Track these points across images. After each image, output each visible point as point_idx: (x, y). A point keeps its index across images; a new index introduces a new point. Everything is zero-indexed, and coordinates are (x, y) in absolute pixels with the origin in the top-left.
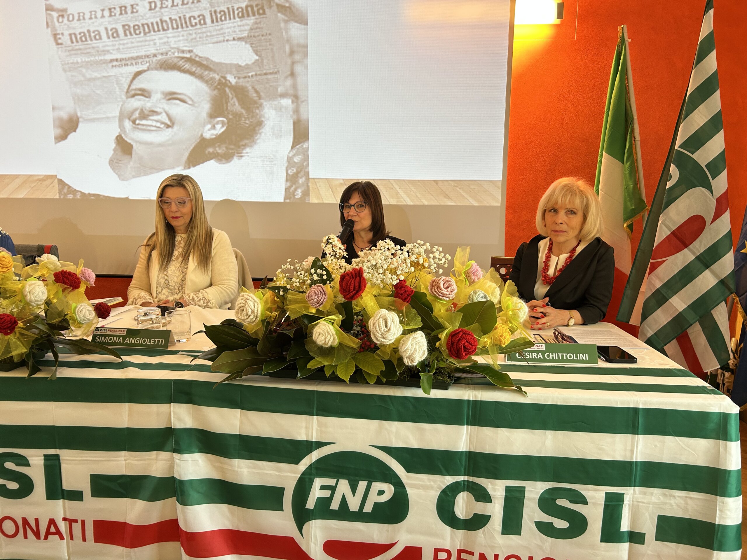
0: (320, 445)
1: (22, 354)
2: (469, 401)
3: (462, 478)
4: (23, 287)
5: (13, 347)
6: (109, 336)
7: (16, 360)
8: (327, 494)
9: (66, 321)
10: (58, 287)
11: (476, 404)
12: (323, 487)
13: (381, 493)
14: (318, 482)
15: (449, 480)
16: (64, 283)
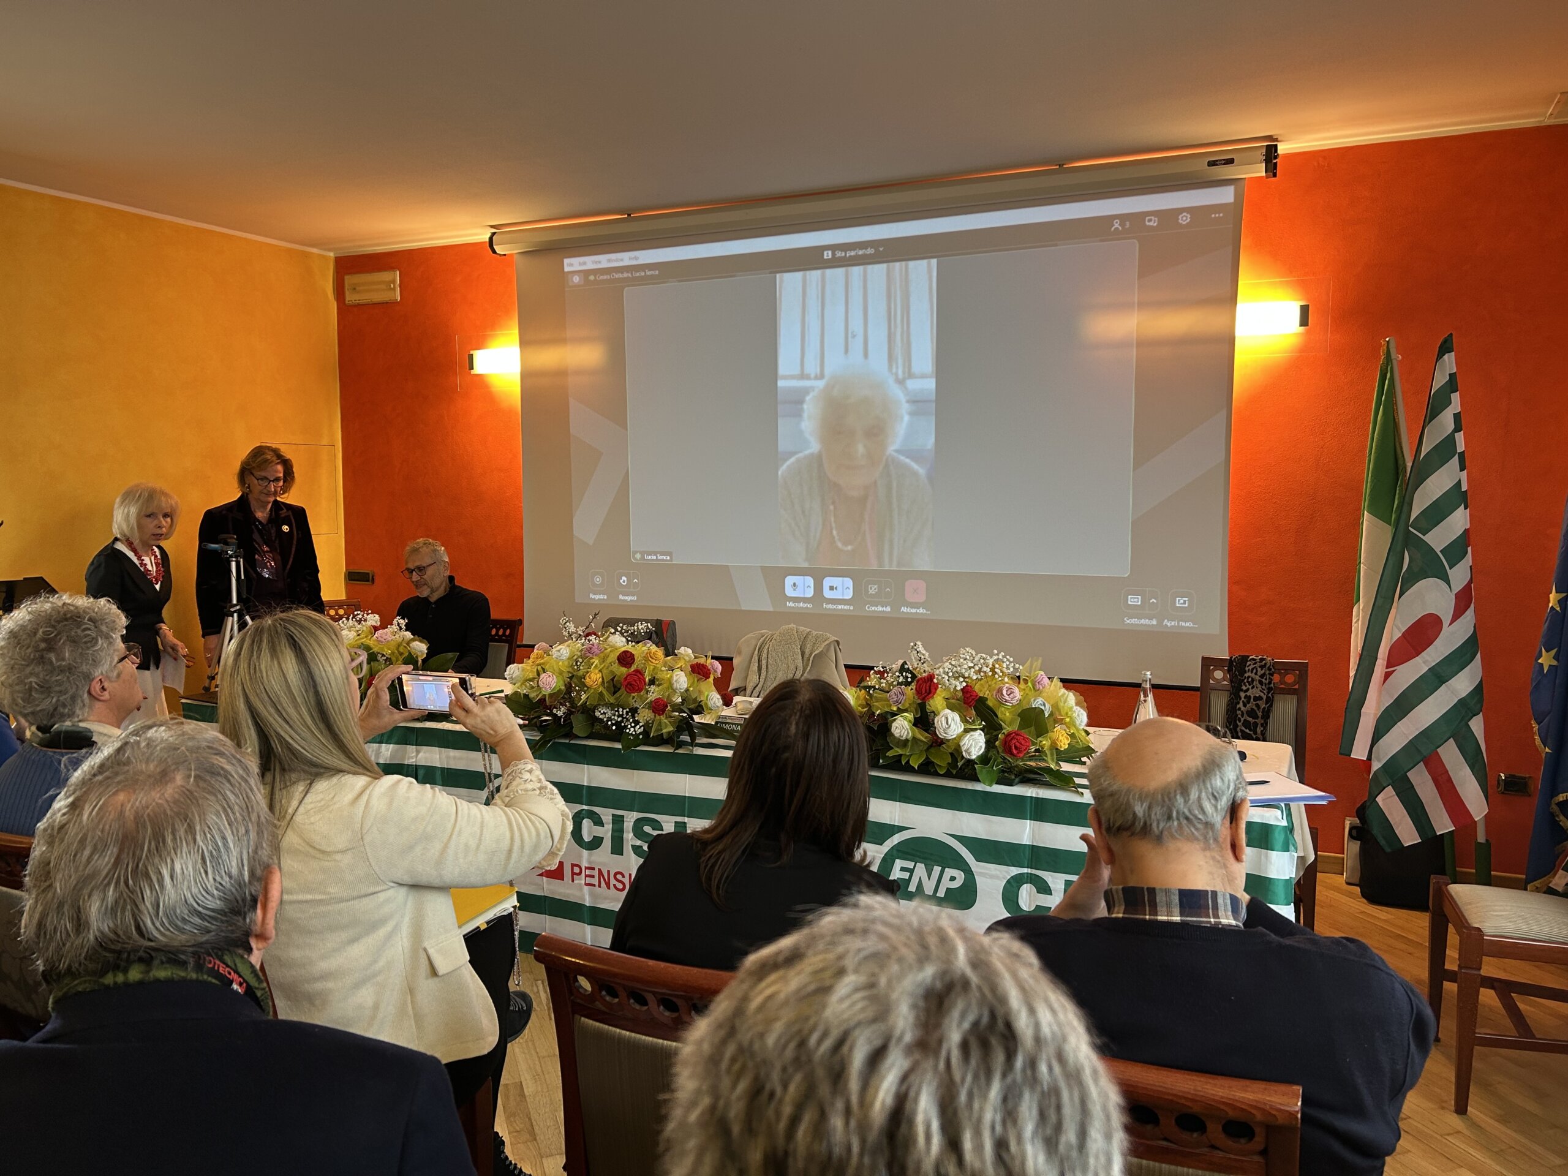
0: (901, 829)
1: (669, 732)
2: (1031, 797)
3: (1025, 870)
4: (671, 677)
5: (663, 725)
6: (729, 723)
7: (665, 737)
8: (906, 875)
9: (701, 706)
10: (695, 676)
11: (1038, 801)
12: (903, 869)
13: (953, 879)
14: (899, 863)
15: (1014, 871)
16: (699, 673)
